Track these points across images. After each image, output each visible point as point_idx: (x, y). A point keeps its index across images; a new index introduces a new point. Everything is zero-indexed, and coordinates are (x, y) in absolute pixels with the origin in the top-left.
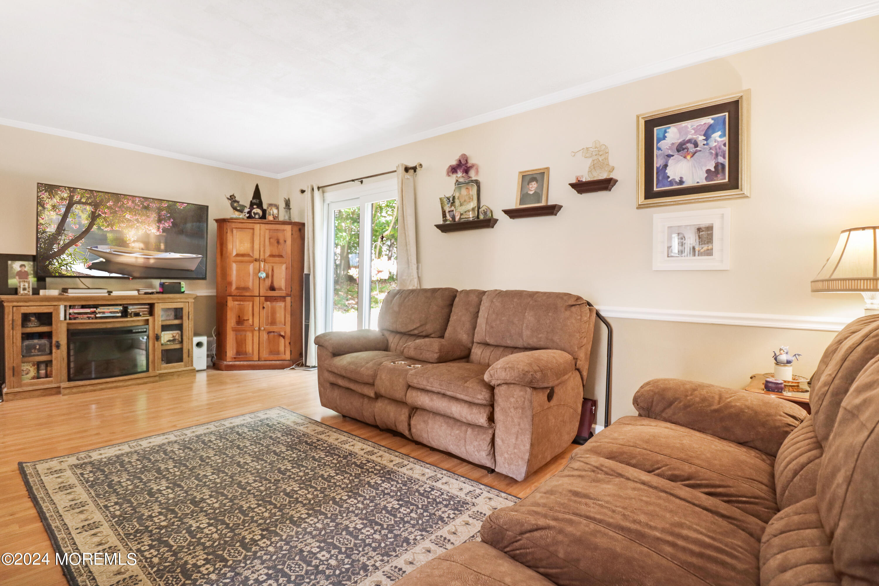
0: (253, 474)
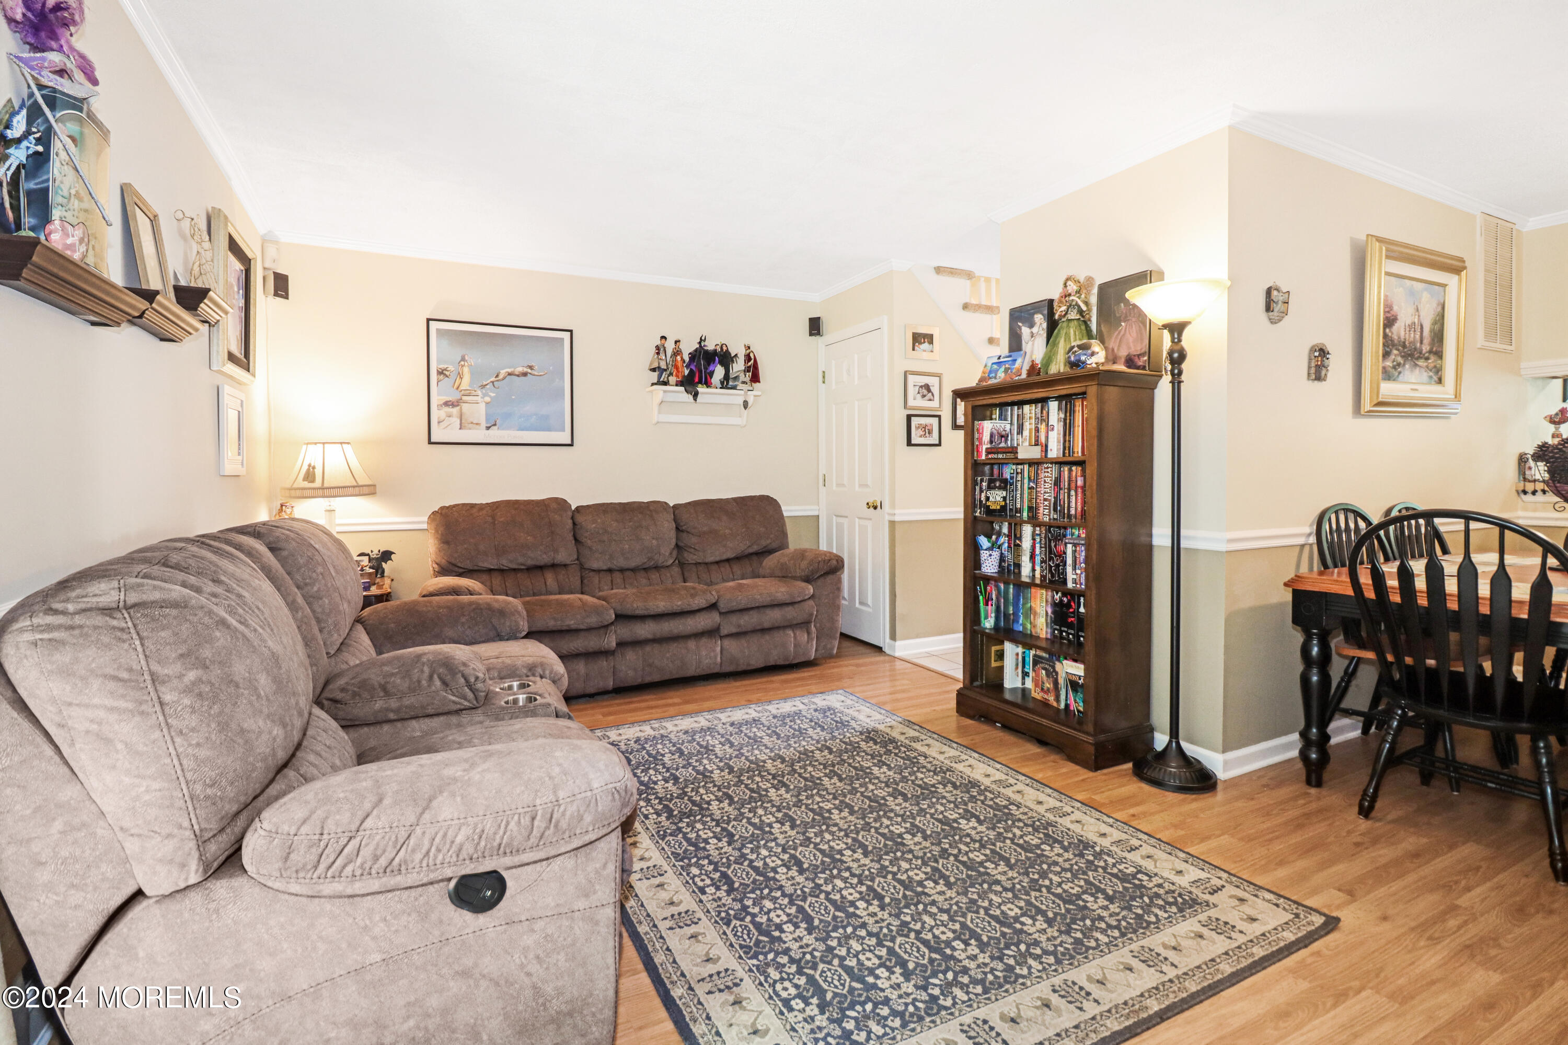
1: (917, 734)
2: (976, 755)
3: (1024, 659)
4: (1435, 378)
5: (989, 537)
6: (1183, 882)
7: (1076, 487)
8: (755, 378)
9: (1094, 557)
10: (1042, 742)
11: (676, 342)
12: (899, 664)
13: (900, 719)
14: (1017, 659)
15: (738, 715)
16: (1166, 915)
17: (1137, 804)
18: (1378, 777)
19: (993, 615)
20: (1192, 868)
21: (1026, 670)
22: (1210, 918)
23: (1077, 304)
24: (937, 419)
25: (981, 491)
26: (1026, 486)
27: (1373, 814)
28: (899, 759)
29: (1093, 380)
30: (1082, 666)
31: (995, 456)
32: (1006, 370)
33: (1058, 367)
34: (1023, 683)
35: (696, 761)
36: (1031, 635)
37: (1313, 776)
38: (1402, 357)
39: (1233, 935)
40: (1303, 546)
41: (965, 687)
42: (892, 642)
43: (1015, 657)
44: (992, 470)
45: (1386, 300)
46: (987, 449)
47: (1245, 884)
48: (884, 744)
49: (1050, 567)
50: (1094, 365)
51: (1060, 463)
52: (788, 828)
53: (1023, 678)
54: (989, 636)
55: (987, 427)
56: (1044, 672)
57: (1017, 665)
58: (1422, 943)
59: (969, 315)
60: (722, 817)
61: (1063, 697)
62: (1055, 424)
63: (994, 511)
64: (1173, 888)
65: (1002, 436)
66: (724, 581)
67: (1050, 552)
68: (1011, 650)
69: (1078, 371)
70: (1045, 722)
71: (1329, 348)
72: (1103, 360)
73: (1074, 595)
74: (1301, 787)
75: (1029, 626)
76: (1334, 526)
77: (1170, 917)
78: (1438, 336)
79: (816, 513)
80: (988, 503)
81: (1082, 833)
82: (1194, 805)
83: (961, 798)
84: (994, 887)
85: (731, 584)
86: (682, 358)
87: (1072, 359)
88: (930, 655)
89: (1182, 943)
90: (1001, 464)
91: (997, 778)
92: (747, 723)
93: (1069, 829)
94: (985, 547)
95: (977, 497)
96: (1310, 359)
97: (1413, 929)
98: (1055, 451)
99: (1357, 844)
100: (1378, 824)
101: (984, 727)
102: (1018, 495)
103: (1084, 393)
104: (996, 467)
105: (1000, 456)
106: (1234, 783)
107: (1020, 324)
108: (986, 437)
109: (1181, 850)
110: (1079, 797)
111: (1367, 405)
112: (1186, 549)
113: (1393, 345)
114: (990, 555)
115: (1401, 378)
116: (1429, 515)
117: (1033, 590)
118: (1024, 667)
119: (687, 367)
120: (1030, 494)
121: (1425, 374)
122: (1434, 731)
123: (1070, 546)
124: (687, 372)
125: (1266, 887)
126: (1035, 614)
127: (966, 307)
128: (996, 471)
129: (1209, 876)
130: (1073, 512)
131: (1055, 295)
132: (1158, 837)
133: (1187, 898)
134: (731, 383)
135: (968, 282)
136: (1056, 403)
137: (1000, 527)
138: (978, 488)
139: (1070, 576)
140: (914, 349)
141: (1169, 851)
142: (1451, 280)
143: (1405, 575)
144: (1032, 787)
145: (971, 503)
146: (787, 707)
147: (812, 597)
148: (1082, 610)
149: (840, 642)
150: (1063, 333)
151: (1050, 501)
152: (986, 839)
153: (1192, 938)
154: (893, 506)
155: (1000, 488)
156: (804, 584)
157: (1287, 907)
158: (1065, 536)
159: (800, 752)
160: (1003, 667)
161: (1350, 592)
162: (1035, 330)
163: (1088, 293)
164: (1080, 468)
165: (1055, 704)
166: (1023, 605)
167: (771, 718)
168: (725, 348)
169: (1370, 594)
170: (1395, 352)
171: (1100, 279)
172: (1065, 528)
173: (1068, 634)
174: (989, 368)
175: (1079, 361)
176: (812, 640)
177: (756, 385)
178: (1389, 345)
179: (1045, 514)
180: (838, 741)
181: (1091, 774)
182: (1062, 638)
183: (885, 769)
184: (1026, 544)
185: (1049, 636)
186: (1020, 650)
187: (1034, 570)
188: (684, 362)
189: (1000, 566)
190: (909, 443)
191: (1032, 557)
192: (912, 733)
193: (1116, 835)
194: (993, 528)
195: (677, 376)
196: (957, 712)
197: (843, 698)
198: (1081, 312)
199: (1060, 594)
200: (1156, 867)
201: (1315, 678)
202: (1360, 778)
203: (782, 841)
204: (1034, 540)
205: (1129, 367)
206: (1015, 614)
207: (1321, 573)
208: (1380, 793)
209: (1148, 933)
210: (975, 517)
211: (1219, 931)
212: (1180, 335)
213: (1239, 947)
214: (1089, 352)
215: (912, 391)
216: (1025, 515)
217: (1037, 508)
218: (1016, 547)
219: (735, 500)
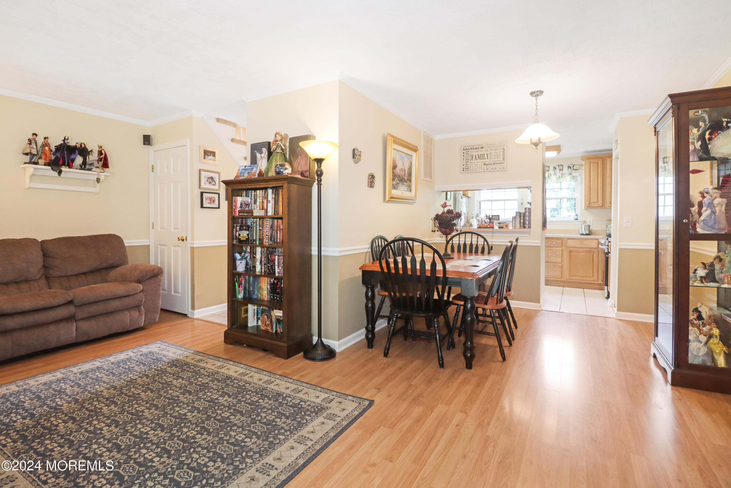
0: (145, 419)
1: (201, 358)
2: (231, 363)
3: (257, 311)
4: (409, 189)
5: (240, 254)
6: (318, 401)
7: (280, 229)
8: (106, 165)
9: (287, 261)
10: (265, 350)
11: (45, 138)
12: (196, 322)
13: (193, 351)
14: (254, 312)
15: (86, 367)
16: (310, 418)
17: (304, 370)
18: (390, 341)
19: (243, 292)
20: (323, 393)
21: (259, 317)
22: (327, 414)
23: (281, 146)
24: (217, 195)
25: (236, 231)
26: (258, 229)
27: (388, 355)
28: (189, 373)
29: (285, 181)
30: (282, 312)
31: (243, 214)
32: (248, 173)
33: (272, 173)
34: (257, 323)
35: (51, 401)
36: (261, 300)
37: (370, 345)
38: (399, 181)
39: (336, 419)
40: (367, 253)
41: (228, 329)
42: (192, 311)
43: (253, 311)
44: (242, 221)
45: (393, 159)
46: (239, 211)
47: (342, 395)
48: (181, 367)
49: (268, 267)
50: (286, 174)
51: (273, 218)
52: (114, 428)
53: (257, 321)
54: (240, 302)
55: (239, 200)
56: (266, 316)
57: (254, 315)
58: (400, 402)
59: (234, 145)
60: (66, 432)
61: (274, 327)
62: (271, 200)
63: (243, 241)
64: (314, 405)
65: (247, 205)
66: (81, 286)
67: (268, 260)
68: (251, 308)
69: (280, 176)
70: (266, 340)
71: (375, 175)
72: (290, 172)
73: (279, 279)
74: (366, 349)
75: (259, 295)
76: (377, 244)
77: (312, 418)
78: (410, 174)
79: (148, 244)
80: (240, 237)
81: (278, 390)
82: (327, 366)
83: (221, 386)
84: (233, 428)
85: (85, 288)
86: (49, 149)
87: (277, 170)
88: (214, 315)
89: (316, 429)
90: (246, 218)
91: (241, 372)
92: (92, 370)
93: (272, 389)
94: (238, 259)
95: (235, 234)
96: (369, 179)
97: (397, 398)
98: (270, 213)
99: (383, 368)
100: (389, 359)
101: (238, 348)
102: (255, 233)
103: (282, 186)
104: (244, 219)
105: (245, 214)
106: (343, 352)
107: (256, 152)
108: (239, 205)
109: (319, 387)
110: (279, 373)
111: (387, 199)
112: (324, 256)
113: (396, 176)
114: (241, 263)
115: (398, 189)
116: (407, 239)
117: (261, 278)
118: (257, 315)
119: (54, 154)
120: (260, 232)
121: (406, 188)
122: (407, 320)
123: (276, 256)
124: (53, 158)
125: (350, 394)
126: (262, 289)
127: (233, 140)
128: (244, 222)
129: (329, 395)
130: (278, 241)
131: (271, 140)
132: (310, 383)
133: (319, 408)
134: (87, 167)
135: (234, 128)
136: (271, 190)
137: (246, 249)
138: (235, 230)
139: (277, 270)
140: (204, 158)
141: (314, 388)
142: (414, 154)
143: (396, 262)
144: (258, 373)
145: (231, 237)
146: (122, 356)
147: (142, 291)
148: (282, 286)
149: (160, 314)
150: (274, 158)
151: (269, 236)
152: (232, 404)
153: (320, 425)
154: (193, 239)
155: (246, 230)
156: (136, 284)
157: (356, 401)
158: (275, 252)
159: (127, 381)
160: (247, 317)
161: (380, 270)
162: (263, 155)
163: (286, 141)
164: (281, 221)
165: (271, 331)
166: (257, 285)
167: (110, 364)
168: (83, 146)
169: (386, 270)
170: (397, 179)
171: (290, 136)
172: (275, 248)
173: (277, 297)
174: (240, 171)
175: (280, 171)
176: (142, 315)
177: (106, 170)
178: (394, 176)
179: (266, 242)
180: (153, 370)
181: (287, 360)
182: (274, 299)
183: (180, 380)
184: (258, 256)
185: (268, 299)
186: (256, 307)
187: (262, 269)
188: (51, 151)
189: (246, 268)
190: (202, 207)
191: (261, 263)
192: (199, 358)
193: (293, 386)
194: (243, 249)
195: (45, 159)
196: (225, 342)
197: (159, 345)
198: (282, 149)
199: (273, 279)
200: (308, 397)
201: (370, 305)
202: (384, 343)
203: (108, 436)
204: (262, 254)
205: (302, 176)
206: (253, 290)
207: (373, 263)
208: (391, 347)
209: (302, 429)
210: (233, 244)
211: (331, 419)
212: (321, 164)
213: (338, 423)
214: (284, 168)
215: (203, 180)
216: (258, 242)
217: (263, 239)
218: (253, 258)
219: (88, 236)
